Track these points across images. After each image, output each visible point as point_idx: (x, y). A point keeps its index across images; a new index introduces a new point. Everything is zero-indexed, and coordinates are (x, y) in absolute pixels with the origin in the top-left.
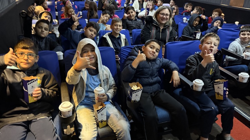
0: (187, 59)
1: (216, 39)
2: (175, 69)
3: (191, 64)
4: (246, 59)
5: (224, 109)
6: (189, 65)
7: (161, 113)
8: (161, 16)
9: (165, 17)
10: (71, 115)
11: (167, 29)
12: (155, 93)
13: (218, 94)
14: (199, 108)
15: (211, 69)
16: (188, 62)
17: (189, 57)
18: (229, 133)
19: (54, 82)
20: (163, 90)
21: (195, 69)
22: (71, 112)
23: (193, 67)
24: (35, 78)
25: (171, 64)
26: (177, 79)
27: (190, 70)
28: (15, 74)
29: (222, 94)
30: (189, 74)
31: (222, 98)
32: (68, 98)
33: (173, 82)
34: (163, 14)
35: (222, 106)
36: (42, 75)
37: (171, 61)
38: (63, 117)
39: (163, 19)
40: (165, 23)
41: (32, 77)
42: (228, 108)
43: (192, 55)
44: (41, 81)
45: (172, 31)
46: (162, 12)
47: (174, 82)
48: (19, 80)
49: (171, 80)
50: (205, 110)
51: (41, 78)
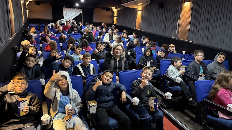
2: (124, 90)
4: (178, 82)
5: (156, 118)
6: (133, 87)
7: (112, 122)
9: (119, 51)
10: (49, 123)
13: (151, 107)
14: (139, 118)
15: (149, 90)
16: (133, 85)
17: (134, 82)
19: (38, 102)
22: (49, 121)
24: (25, 99)
27: (134, 90)
28: (12, 96)
32: (47, 112)
34: (117, 49)
36: (30, 97)
37: (122, 85)
38: (43, 124)
39: (118, 53)
40: (120, 56)
41: (23, 99)
42: (159, 117)
43: (136, 80)
44: (29, 101)
45: (126, 61)
47: (123, 99)
48: (14, 101)
49: (121, 98)
50: (142, 119)
51: (29, 99)
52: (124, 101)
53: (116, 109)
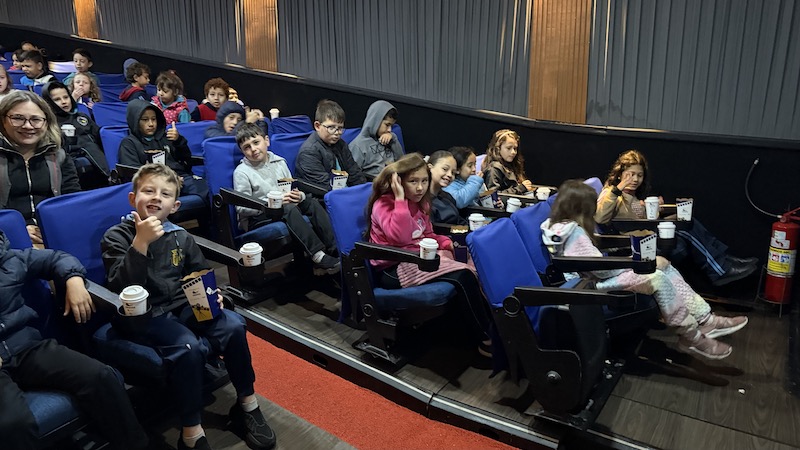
0: (102, 241)
1: (165, 178)
2: (73, 272)
3: (114, 252)
4: (273, 207)
5: (221, 341)
6: (107, 256)
7: (46, 406)
8: (16, 123)
9: (28, 125)
11: (47, 157)
12: (19, 355)
13: (199, 308)
14: (157, 359)
15: (174, 252)
16: (105, 248)
17: (106, 234)
18: (252, 392)
20: (46, 341)
21: (122, 264)
23: (118, 258)
25: (62, 261)
26: (82, 300)
27: (112, 269)
29: (207, 305)
30: (110, 280)
31: (209, 316)
33: (71, 311)
34: (20, 118)
35: (216, 334)
37: (59, 253)
39: (25, 132)
40: (39, 143)
42: (230, 335)
43: (115, 228)
45: (66, 160)
46: (14, 112)
47: (76, 309)
49: (67, 307)
50: (171, 358)
52: (84, 312)
53: (56, 353)
